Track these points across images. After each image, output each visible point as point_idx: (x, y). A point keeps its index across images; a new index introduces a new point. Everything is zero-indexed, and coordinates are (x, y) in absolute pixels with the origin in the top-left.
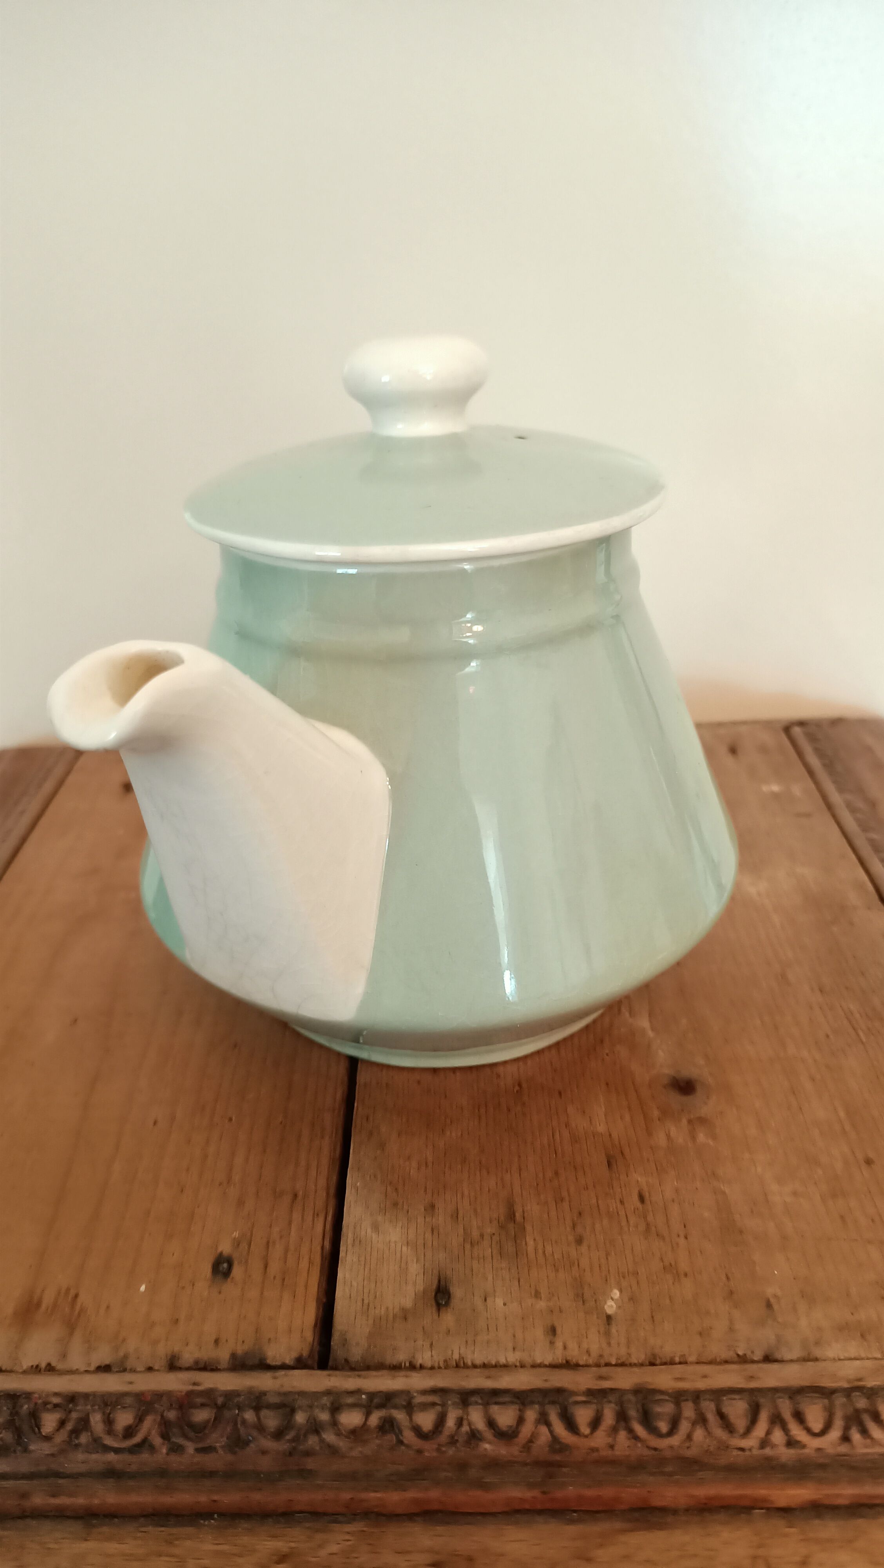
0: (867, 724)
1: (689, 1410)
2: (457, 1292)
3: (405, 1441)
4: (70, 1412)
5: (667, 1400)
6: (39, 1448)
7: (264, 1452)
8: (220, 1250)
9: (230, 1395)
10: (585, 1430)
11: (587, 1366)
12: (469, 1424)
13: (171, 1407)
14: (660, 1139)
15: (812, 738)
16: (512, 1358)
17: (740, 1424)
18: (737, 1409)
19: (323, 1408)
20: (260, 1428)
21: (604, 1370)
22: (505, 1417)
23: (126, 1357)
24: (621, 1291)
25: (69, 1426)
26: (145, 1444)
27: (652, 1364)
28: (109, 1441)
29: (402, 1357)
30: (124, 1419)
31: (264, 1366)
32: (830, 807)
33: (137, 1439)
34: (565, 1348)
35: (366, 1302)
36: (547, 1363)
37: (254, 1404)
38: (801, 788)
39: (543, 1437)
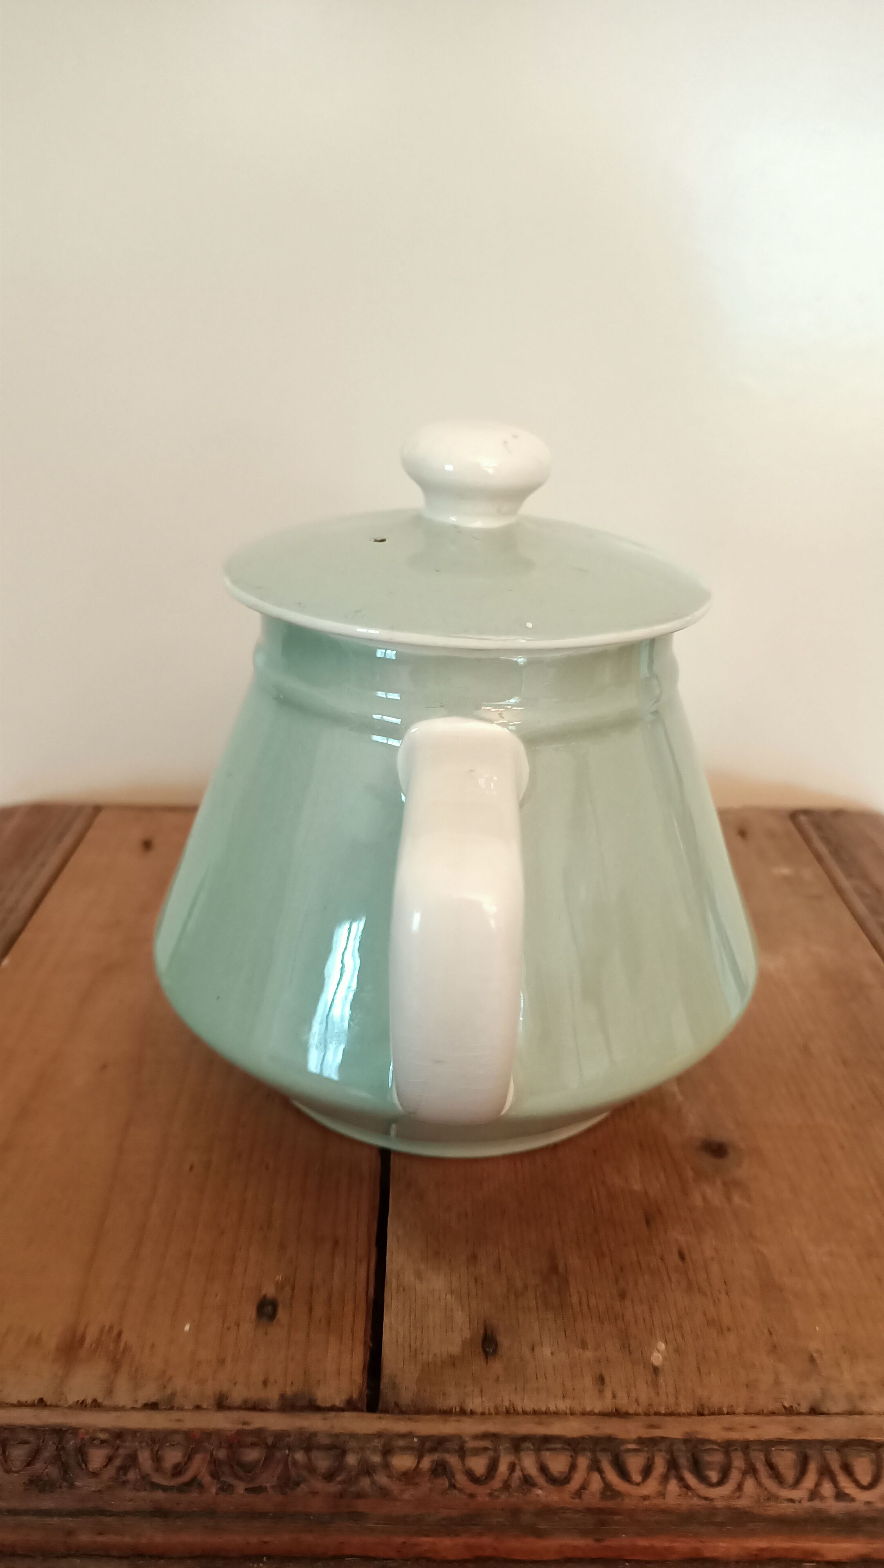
0: (867, 817)
1: (738, 1462)
2: (504, 1342)
3: (458, 1486)
4: (118, 1448)
5: (716, 1450)
6: (86, 1485)
7: (315, 1493)
8: (263, 1292)
9: (280, 1436)
10: (637, 1478)
11: (637, 1414)
12: (522, 1470)
13: (220, 1447)
14: (696, 1198)
15: (818, 827)
16: (563, 1405)
17: (790, 1475)
18: (786, 1460)
19: (374, 1450)
20: (311, 1469)
21: (655, 1420)
22: (558, 1464)
23: (173, 1395)
24: (666, 1343)
25: (117, 1462)
26: (194, 1483)
27: (701, 1414)
28: (157, 1479)
29: (452, 1402)
30: (173, 1457)
31: (313, 1407)
32: (840, 891)
33: (186, 1477)
34: (614, 1397)
35: (413, 1346)
36: (597, 1411)
37: (304, 1445)
38: (810, 872)
39: (596, 1483)
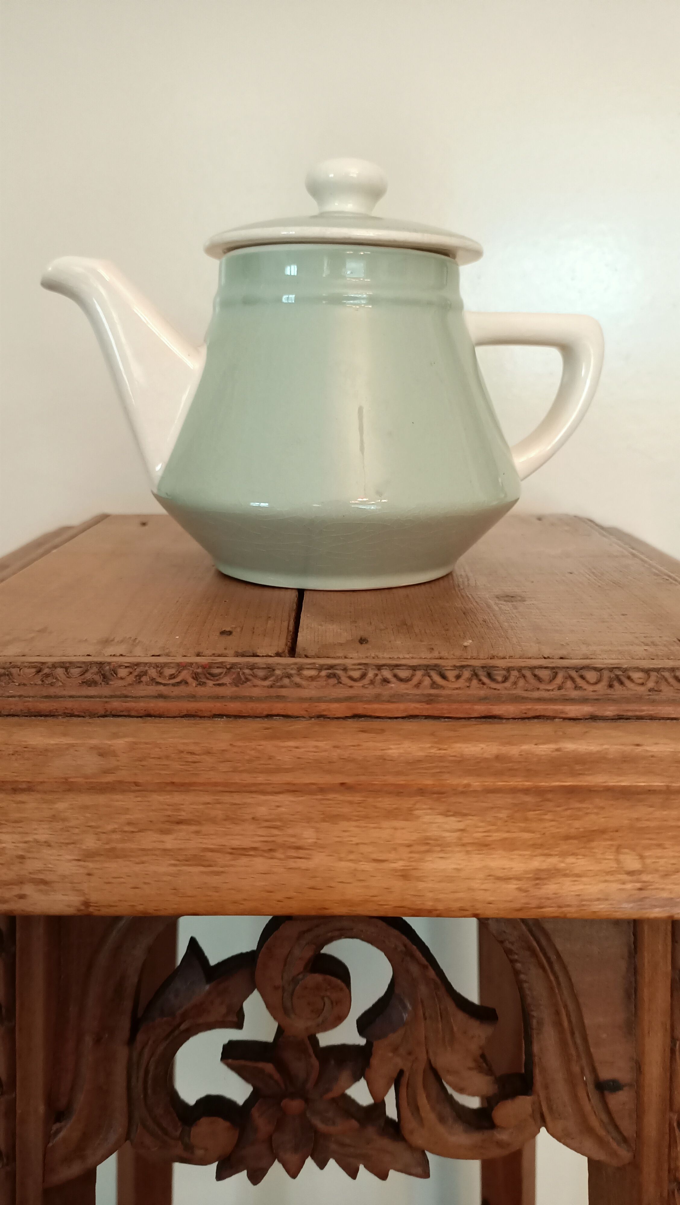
1: (515, 673)
3: (343, 682)
4: (136, 669)
5: (501, 670)
6: (116, 683)
7: (256, 686)
8: (224, 629)
9: (235, 664)
10: (452, 679)
11: (453, 658)
12: (382, 676)
13: (198, 668)
16: (407, 656)
17: (546, 679)
18: (544, 673)
19: (292, 669)
20: (254, 676)
23: (169, 653)
24: (472, 640)
25: (135, 674)
26: (183, 682)
27: (492, 659)
28: (159, 680)
29: (339, 654)
30: (169, 672)
31: (256, 656)
33: (178, 680)
34: (439, 653)
35: (316, 640)
36: (429, 658)
37: (250, 667)
39: (427, 681)
